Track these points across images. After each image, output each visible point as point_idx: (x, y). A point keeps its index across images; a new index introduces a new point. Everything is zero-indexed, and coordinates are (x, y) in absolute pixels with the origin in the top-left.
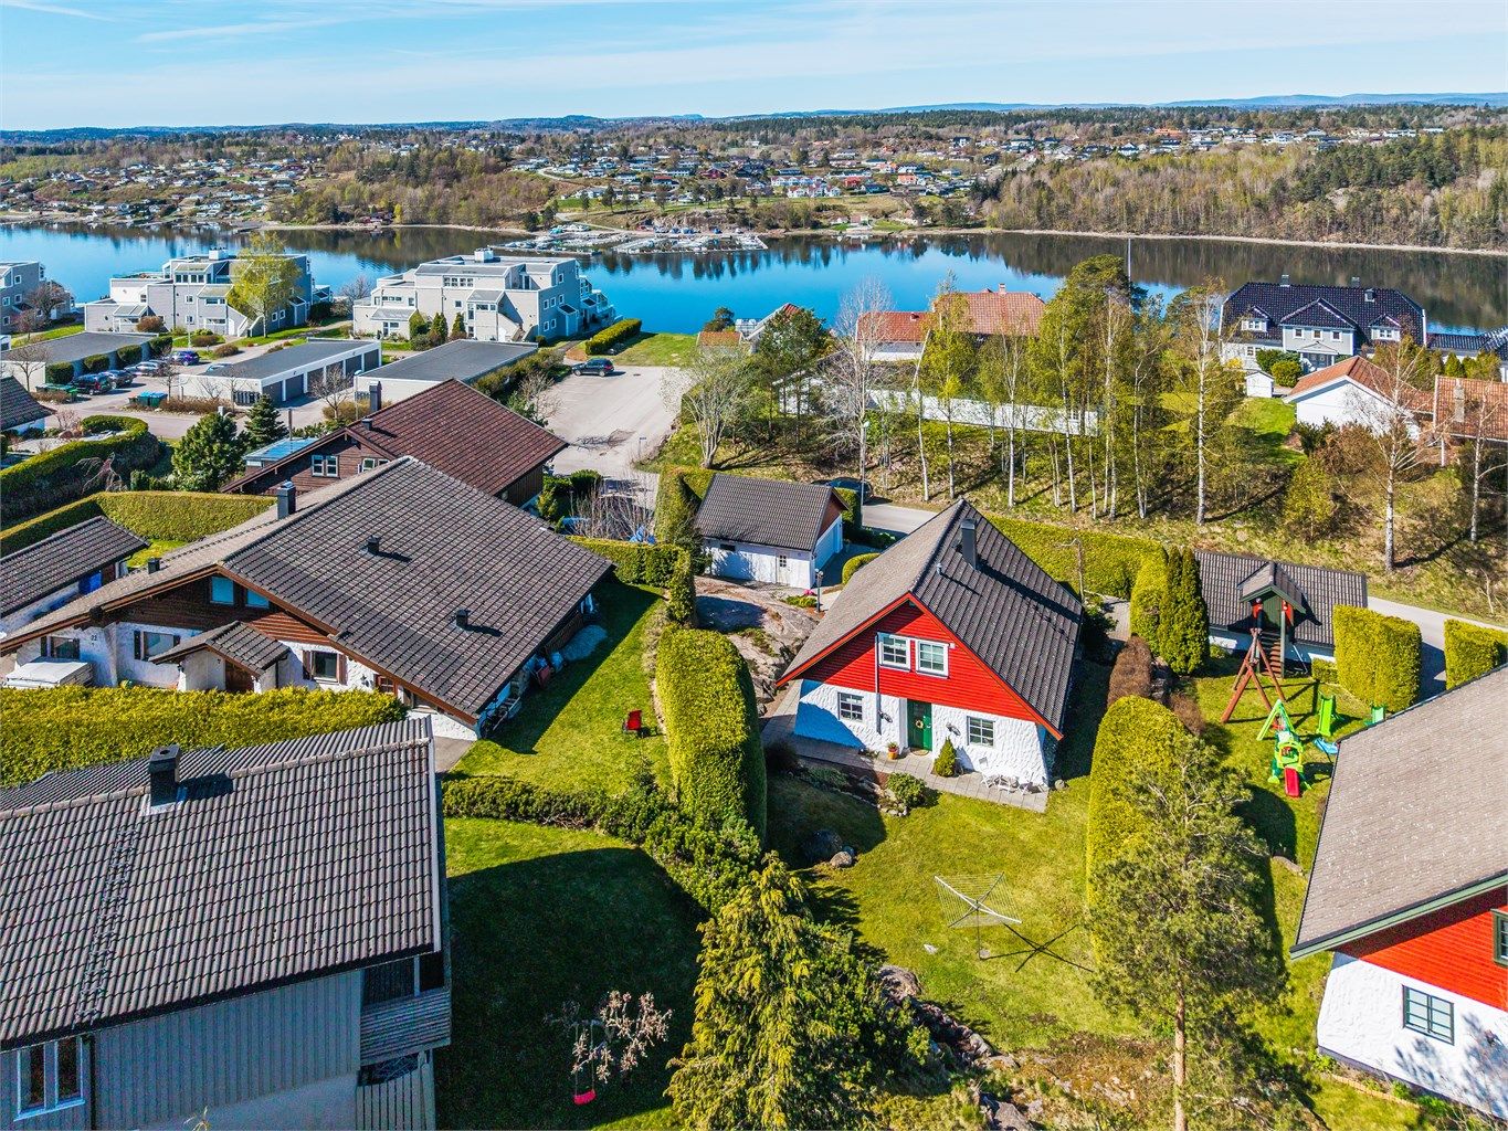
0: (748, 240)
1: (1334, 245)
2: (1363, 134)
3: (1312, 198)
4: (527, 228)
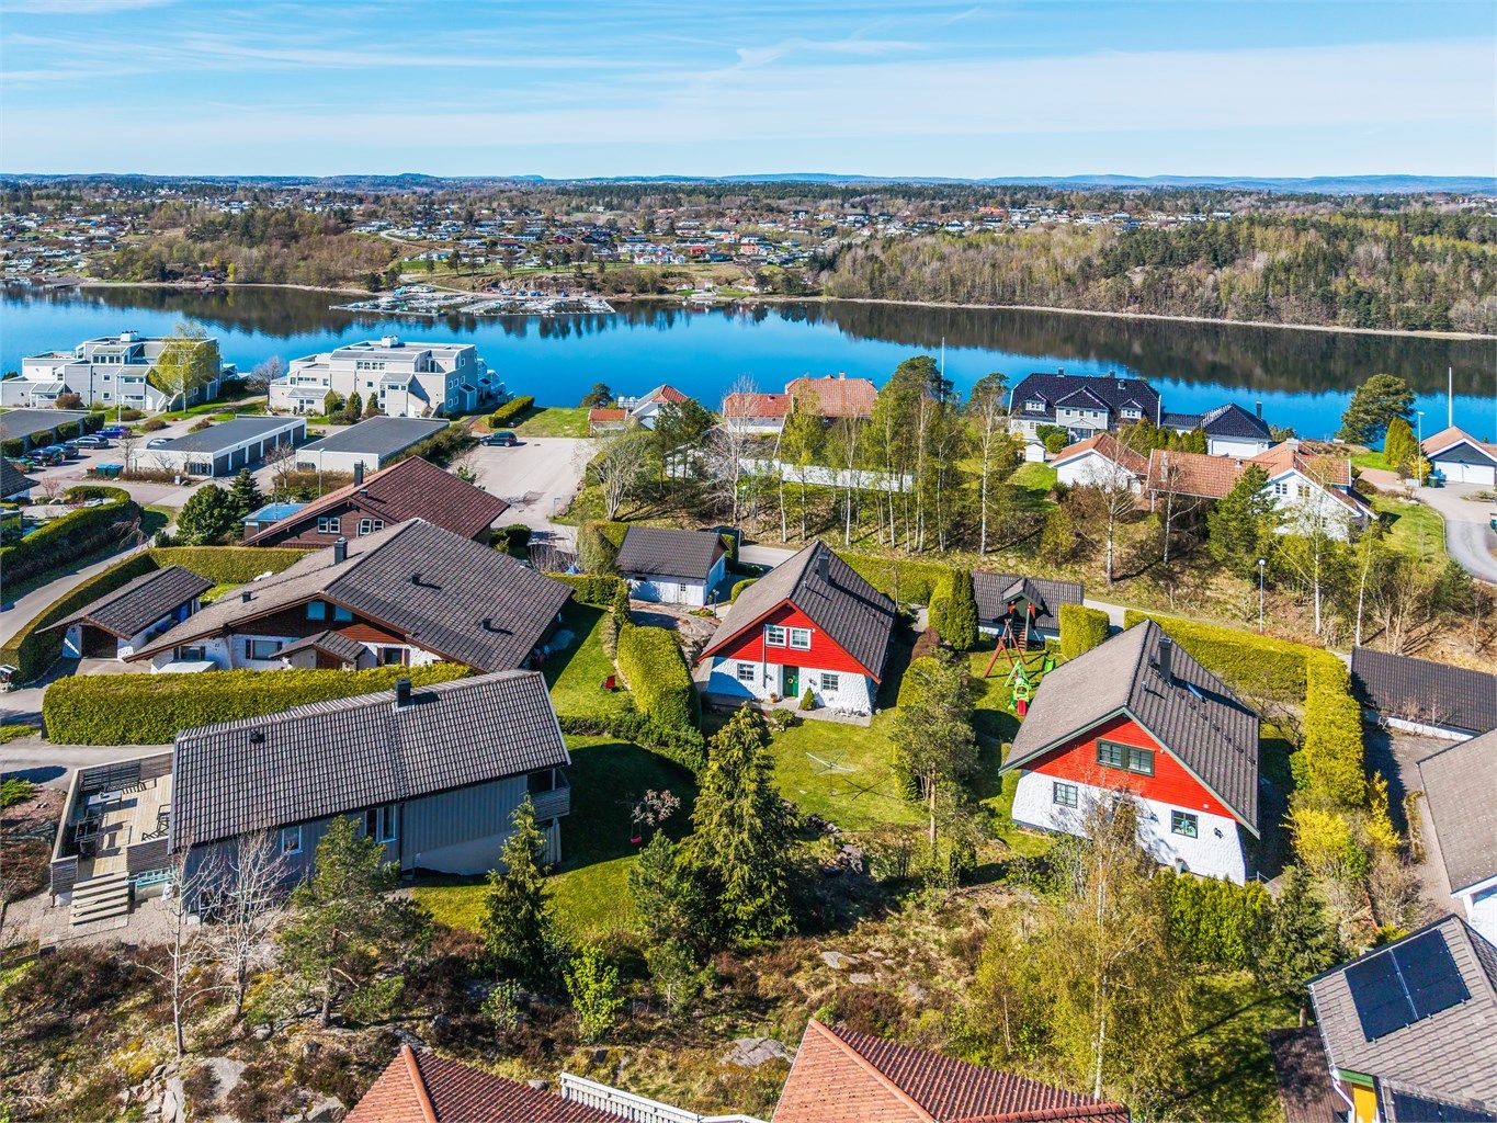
0: (595, 303)
1: (1131, 315)
2: (1162, 217)
3: (1114, 275)
4: (369, 289)
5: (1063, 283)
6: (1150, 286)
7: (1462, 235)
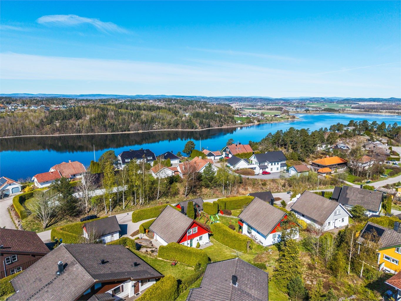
1: (57, 135)
2: (54, 106)
3: (50, 124)
5: (36, 128)
6: (61, 126)
7: (127, 109)
